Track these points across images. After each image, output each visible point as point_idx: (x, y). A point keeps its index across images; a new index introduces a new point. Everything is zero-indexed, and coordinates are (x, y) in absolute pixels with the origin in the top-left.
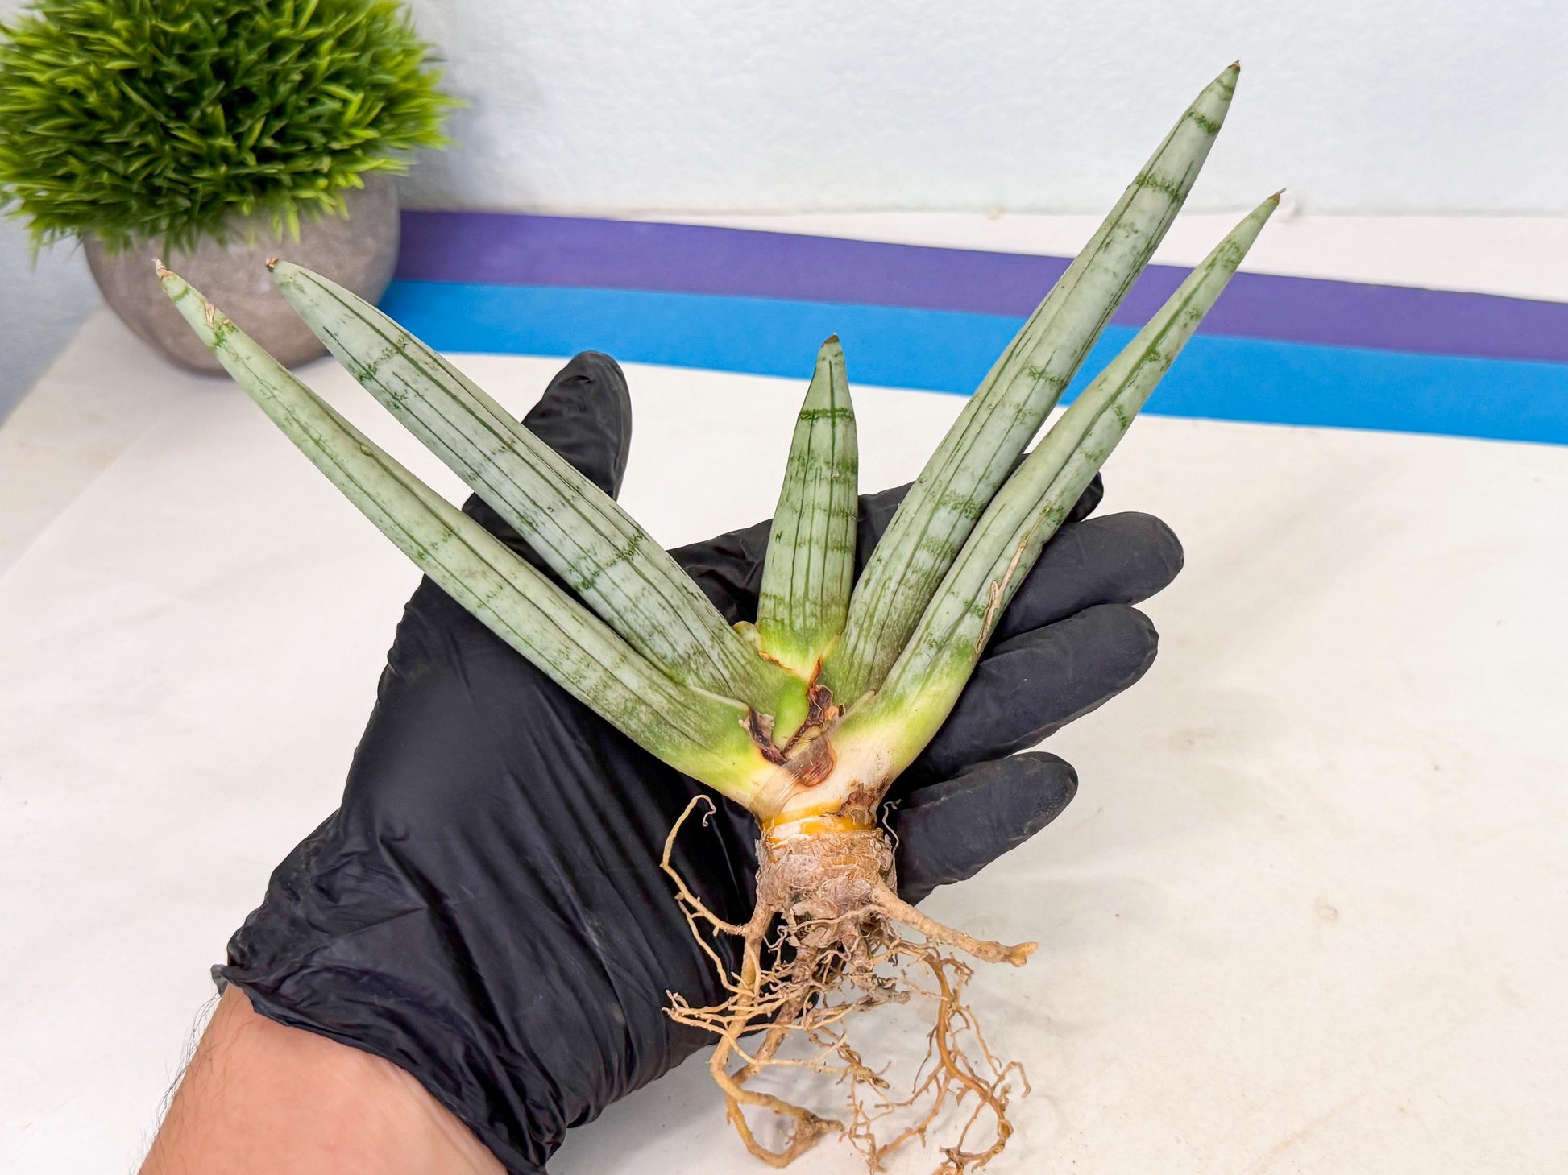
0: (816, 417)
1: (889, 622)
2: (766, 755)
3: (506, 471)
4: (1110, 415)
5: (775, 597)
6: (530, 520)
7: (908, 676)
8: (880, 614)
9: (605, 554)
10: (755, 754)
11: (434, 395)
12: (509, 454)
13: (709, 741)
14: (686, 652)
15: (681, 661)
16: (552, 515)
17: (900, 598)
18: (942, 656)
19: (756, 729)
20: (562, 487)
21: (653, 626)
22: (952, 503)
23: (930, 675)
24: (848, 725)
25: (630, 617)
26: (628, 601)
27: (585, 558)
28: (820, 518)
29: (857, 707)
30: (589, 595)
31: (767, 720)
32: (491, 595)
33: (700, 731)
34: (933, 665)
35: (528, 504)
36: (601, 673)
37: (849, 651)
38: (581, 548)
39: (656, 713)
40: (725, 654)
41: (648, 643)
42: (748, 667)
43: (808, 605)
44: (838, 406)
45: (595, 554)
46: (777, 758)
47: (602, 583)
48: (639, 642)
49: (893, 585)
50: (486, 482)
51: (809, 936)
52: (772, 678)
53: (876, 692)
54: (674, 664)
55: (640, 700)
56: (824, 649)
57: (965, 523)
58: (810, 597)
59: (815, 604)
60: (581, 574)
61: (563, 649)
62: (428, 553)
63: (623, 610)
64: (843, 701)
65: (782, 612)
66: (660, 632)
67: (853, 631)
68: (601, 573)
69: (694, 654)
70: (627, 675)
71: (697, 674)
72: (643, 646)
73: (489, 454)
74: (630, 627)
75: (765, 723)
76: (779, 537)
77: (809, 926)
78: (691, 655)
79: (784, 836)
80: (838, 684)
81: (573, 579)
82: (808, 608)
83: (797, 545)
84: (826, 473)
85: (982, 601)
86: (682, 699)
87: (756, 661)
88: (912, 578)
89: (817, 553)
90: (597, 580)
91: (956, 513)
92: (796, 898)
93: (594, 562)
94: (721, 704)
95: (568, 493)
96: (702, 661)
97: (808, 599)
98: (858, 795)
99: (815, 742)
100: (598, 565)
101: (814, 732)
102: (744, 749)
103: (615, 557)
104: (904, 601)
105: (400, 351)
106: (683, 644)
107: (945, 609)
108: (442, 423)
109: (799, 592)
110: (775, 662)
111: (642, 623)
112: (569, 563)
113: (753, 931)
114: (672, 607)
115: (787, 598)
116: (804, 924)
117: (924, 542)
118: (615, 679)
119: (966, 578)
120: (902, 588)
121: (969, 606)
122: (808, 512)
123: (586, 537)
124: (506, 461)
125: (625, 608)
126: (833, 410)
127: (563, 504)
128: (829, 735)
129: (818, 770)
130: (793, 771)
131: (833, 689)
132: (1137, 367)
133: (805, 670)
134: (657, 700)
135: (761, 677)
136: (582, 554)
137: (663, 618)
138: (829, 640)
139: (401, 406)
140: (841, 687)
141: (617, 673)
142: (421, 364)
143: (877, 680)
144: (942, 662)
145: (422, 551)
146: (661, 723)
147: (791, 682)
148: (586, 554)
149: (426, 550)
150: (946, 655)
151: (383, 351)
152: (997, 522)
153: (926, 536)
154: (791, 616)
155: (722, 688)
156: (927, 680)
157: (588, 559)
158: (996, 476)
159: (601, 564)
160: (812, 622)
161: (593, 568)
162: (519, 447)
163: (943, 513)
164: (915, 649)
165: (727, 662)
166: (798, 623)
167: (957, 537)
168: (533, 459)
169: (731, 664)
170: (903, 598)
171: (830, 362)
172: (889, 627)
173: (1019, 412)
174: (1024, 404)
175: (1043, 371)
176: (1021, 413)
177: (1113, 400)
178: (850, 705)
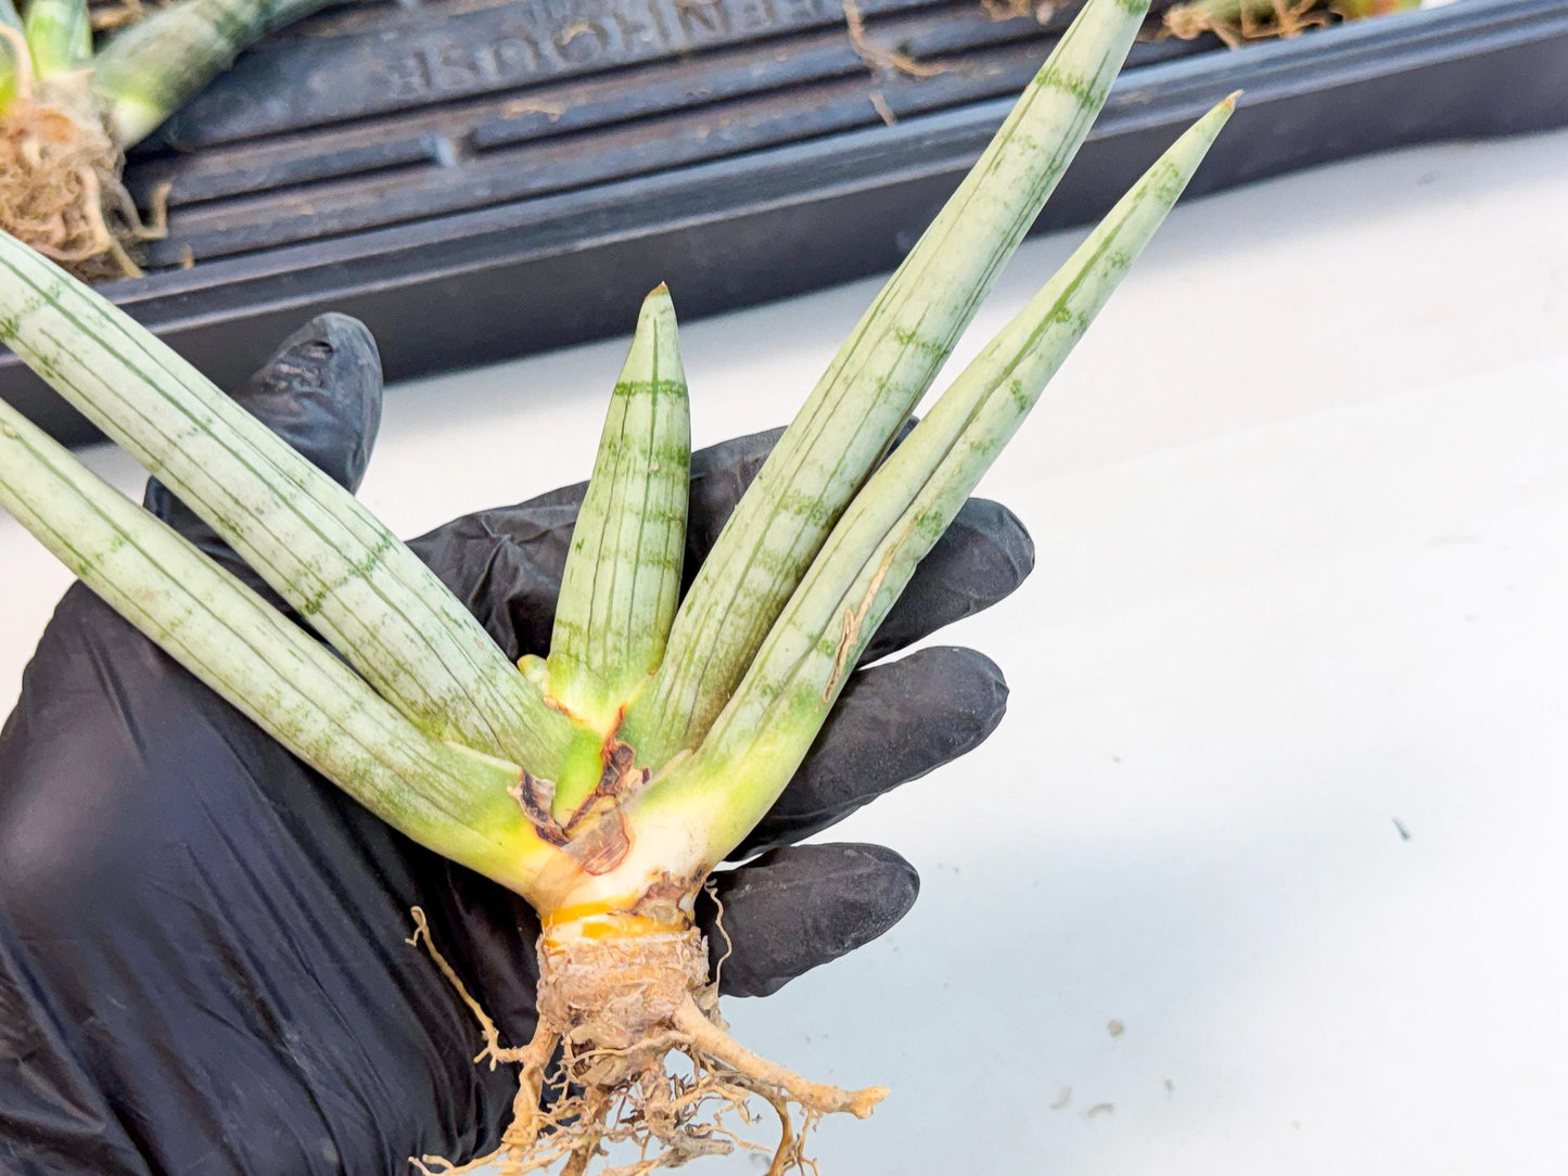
0: (633, 391)
1: (713, 660)
2: (543, 834)
3: (197, 460)
4: (1003, 393)
5: (571, 625)
6: (232, 523)
7: (734, 730)
8: (703, 649)
9: (334, 569)
10: (527, 834)
11: (99, 359)
12: (202, 437)
13: (467, 814)
14: (442, 698)
15: (435, 709)
16: (261, 518)
17: (728, 629)
18: (777, 707)
19: (530, 798)
20: (278, 481)
21: (398, 663)
22: (796, 507)
23: (763, 729)
24: (651, 794)
25: (368, 652)
26: (364, 630)
27: (306, 575)
28: (630, 523)
29: (670, 767)
30: (316, 621)
31: (544, 787)
32: (176, 622)
33: (456, 801)
34: (768, 715)
35: (229, 503)
36: (323, 722)
37: (662, 696)
38: (300, 561)
39: (398, 776)
40: (495, 700)
41: (393, 684)
42: (526, 717)
43: (609, 635)
44: (661, 378)
45: (320, 569)
46: (557, 838)
47: (331, 606)
48: (382, 682)
49: (719, 613)
50: (172, 474)
51: (591, 1071)
52: (557, 730)
53: (695, 749)
54: (426, 712)
55: (378, 759)
56: (633, 695)
57: (813, 532)
58: (613, 624)
59: (619, 634)
60: (302, 593)
61: (273, 693)
62: (91, 566)
63: (358, 643)
64: (650, 764)
65: (579, 646)
66: (406, 672)
67: (669, 668)
68: (328, 594)
69: (453, 700)
70: (360, 724)
71: (456, 726)
72: (387, 688)
73: (174, 437)
74: (369, 665)
75: (543, 791)
76: (579, 546)
77: (592, 1057)
78: (449, 702)
79: (561, 939)
80: (645, 739)
81: (296, 601)
82: (610, 640)
83: (601, 558)
84: (642, 464)
85: (833, 634)
86: (434, 760)
87: (538, 710)
88: (744, 603)
89: (624, 569)
90: (324, 603)
91: (801, 519)
93: (318, 579)
94: (486, 766)
95: (286, 489)
96: (463, 709)
97: (611, 629)
98: (661, 888)
99: (606, 817)
100: (324, 584)
101: (606, 803)
102: (514, 824)
103: (346, 574)
104: (735, 634)
105: (51, 301)
106: (438, 686)
107: (784, 643)
108: (109, 396)
109: (600, 620)
110: (564, 711)
111: (383, 659)
112: (287, 581)
113: (532, 1055)
114: (424, 639)
115: (585, 627)
116: (583, 1055)
117: (759, 556)
118: (345, 731)
119: (812, 604)
120: (731, 617)
121: (815, 641)
122: (616, 516)
123: (307, 545)
124: (198, 446)
125: (361, 639)
126: (655, 383)
127: (277, 504)
128: (626, 809)
129: (610, 853)
130: (574, 854)
131: (636, 746)
132: (1041, 329)
133: (601, 721)
134: (401, 761)
135: (543, 730)
136: (302, 568)
137: (410, 652)
138: (636, 681)
139: (54, 374)
140: (647, 747)
141: (346, 724)
142: (81, 319)
143: (696, 734)
144: (777, 716)
145: (83, 564)
146: (403, 790)
147: (579, 738)
148: (307, 569)
149: (88, 563)
150: (784, 704)
151: (27, 301)
152: (855, 530)
153: (762, 548)
154: (588, 650)
155: (488, 745)
156: (758, 737)
157: (310, 576)
158: (854, 472)
159: (328, 583)
160: (614, 658)
161: (318, 587)
162: (218, 428)
163: (784, 518)
164: (744, 697)
165: (497, 712)
166: (597, 660)
167: (801, 551)
168: (237, 445)
169: (503, 713)
170: (732, 629)
171: (655, 321)
172: (713, 666)
173: (882, 387)
174: (889, 377)
175: (914, 334)
176: (884, 390)
177: (1008, 371)
178: (659, 767)
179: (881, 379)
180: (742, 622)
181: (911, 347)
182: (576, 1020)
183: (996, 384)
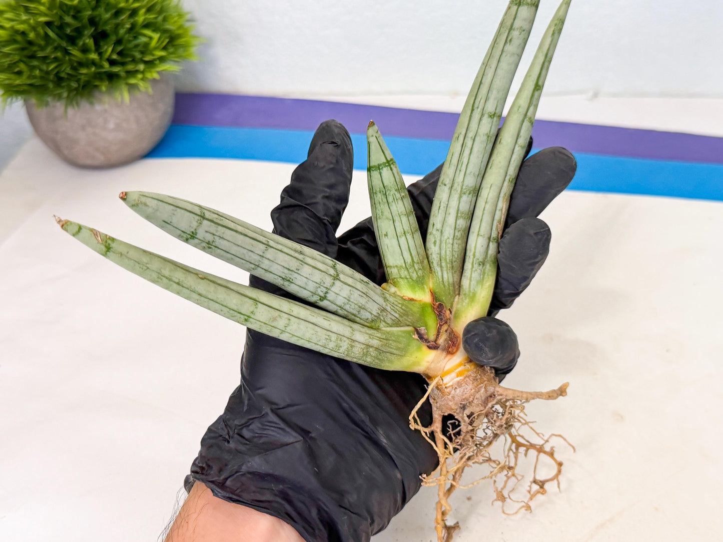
0: (381, 168)
1: (454, 259)
2: (430, 348)
3: (272, 259)
4: (526, 124)
5: (397, 266)
6: (288, 279)
7: (474, 282)
8: (449, 257)
9: (328, 281)
10: (424, 348)
11: (228, 234)
12: (271, 250)
13: (403, 352)
14: (377, 313)
15: (376, 318)
16: (299, 272)
17: (456, 246)
18: (486, 268)
19: (421, 337)
20: (297, 255)
21: (360, 307)
22: (468, 192)
23: (483, 278)
24: (456, 316)
25: (347, 307)
26: (345, 299)
27: (320, 287)
28: (404, 219)
29: (455, 305)
31: (423, 330)
32: (286, 325)
33: (398, 349)
34: (483, 273)
35: (286, 271)
36: (347, 341)
37: (441, 280)
38: (317, 283)
39: (377, 349)
40: (393, 306)
41: (358, 316)
42: (403, 307)
43: (415, 265)
44: (389, 159)
45: (324, 283)
46: (434, 347)
47: (331, 296)
48: (353, 316)
50: (263, 269)
51: (475, 422)
52: (415, 309)
53: (459, 294)
54: (373, 321)
55: (368, 346)
56: (431, 284)
58: (415, 261)
59: (418, 263)
60: (318, 295)
61: (327, 337)
62: (250, 317)
63: (343, 305)
64: (449, 306)
65: (403, 273)
66: (363, 309)
67: (437, 269)
68: (329, 291)
69: (381, 312)
70: (358, 336)
71: (384, 321)
72: (355, 318)
73: (261, 254)
74: (347, 311)
75: (423, 332)
76: (386, 235)
77: (474, 417)
78: (380, 314)
80: (444, 298)
81: (313, 299)
82: (416, 266)
83: (398, 237)
84: (398, 195)
85: (495, 234)
86: (384, 337)
87: (404, 303)
88: (458, 234)
89: (409, 237)
90: (328, 295)
91: (470, 196)
92: (464, 408)
93: (325, 287)
94: (401, 331)
95: (300, 257)
96: (385, 314)
97: (415, 262)
99: (448, 331)
100: (327, 288)
101: (445, 327)
102: (419, 348)
103: (333, 281)
105: (203, 218)
106: (375, 310)
107: (480, 245)
108: (236, 248)
110: (412, 300)
111: (353, 307)
112: (312, 292)
113: (436, 427)
114: (364, 294)
115: (404, 265)
116: (471, 418)
117: (459, 215)
118: (354, 341)
120: (455, 241)
121: (489, 239)
122: (397, 219)
123: (317, 276)
124: (270, 254)
125: (344, 303)
126: (388, 162)
127: (302, 264)
128: (452, 325)
129: (454, 344)
130: (444, 350)
131: (443, 303)
132: (532, 95)
133: (426, 298)
134: (375, 343)
135: (411, 310)
136: (318, 285)
137: (363, 301)
138: (429, 279)
139: (212, 247)
140: (446, 300)
141: (353, 338)
142: (215, 220)
143: (457, 288)
144: (487, 270)
146: (381, 353)
147: (423, 307)
148: (320, 285)
149: (248, 316)
151: (197, 222)
152: (492, 194)
153: (459, 212)
154: (409, 273)
155: (397, 324)
156: (483, 282)
157: (322, 287)
159: (328, 287)
160: (420, 273)
161: (325, 290)
162: (272, 243)
163: (465, 198)
164: (472, 269)
165: (395, 310)
166: (414, 275)
167: (473, 207)
168: (280, 247)
169: (397, 309)
170: (457, 246)
171: (376, 137)
172: (455, 262)
173: (488, 137)
174: (490, 132)
175: (495, 113)
176: (490, 137)
177: (526, 115)
178: (452, 306)
179: (487, 134)
180: (460, 242)
181: (495, 118)
183: (523, 121)
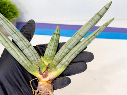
0: (55, 34)
2: (40, 74)
4: (88, 41)
5: (46, 54)
6: (17, 42)
7: (59, 67)
8: (57, 59)
9: (25, 47)
11: (6, 26)
15: (32, 61)
16: (19, 42)
19: (39, 70)
24: (50, 71)
26: (27, 53)
28: (53, 46)
29: (52, 69)
30: (23, 51)
31: (41, 69)
32: (10, 50)
33: (33, 70)
34: (62, 66)
35: (16, 40)
36: (22, 61)
37: (53, 63)
39: (28, 67)
41: (29, 58)
42: (40, 63)
44: (58, 33)
49: (59, 56)
52: (43, 64)
55: (26, 65)
56: (50, 62)
57: (69, 51)
59: (50, 56)
65: (46, 57)
67: (54, 60)
70: (25, 62)
71: (34, 63)
79: (40, 83)
81: (21, 49)
83: (49, 49)
84: (54, 41)
85: (69, 60)
86: (32, 65)
88: (61, 56)
89: (51, 51)
94: (36, 67)
95: (22, 39)
96: (35, 61)
98: (50, 80)
101: (46, 72)
102: (38, 72)
104: (60, 58)
105: (3, 20)
106: (33, 59)
107: (64, 60)
109: (48, 55)
110: (44, 62)
111: (28, 56)
112: (21, 47)
113: (36, 91)
118: (24, 62)
119: (67, 57)
121: (67, 61)
122: (51, 45)
123: (23, 45)
124: (14, 35)
128: (48, 73)
129: (46, 76)
130: (43, 76)
132: (92, 36)
133: (47, 64)
134: (28, 65)
137: (31, 56)
140: (51, 67)
142: (5, 22)
143: (55, 67)
145: (3, 44)
147: (45, 65)
148: (23, 47)
150: (63, 66)
152: (72, 51)
153: (64, 51)
155: (37, 65)
156: (61, 68)
158: (73, 46)
160: (49, 58)
162: (16, 33)
163: (66, 49)
164: (60, 64)
166: (47, 58)
167: (67, 52)
168: (18, 35)
169: (38, 62)
171: (58, 28)
172: (58, 61)
175: (81, 35)
176: (77, 39)
177: (89, 40)
178: (51, 69)
182: (40, 90)
183: (87, 40)
